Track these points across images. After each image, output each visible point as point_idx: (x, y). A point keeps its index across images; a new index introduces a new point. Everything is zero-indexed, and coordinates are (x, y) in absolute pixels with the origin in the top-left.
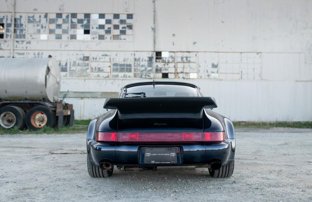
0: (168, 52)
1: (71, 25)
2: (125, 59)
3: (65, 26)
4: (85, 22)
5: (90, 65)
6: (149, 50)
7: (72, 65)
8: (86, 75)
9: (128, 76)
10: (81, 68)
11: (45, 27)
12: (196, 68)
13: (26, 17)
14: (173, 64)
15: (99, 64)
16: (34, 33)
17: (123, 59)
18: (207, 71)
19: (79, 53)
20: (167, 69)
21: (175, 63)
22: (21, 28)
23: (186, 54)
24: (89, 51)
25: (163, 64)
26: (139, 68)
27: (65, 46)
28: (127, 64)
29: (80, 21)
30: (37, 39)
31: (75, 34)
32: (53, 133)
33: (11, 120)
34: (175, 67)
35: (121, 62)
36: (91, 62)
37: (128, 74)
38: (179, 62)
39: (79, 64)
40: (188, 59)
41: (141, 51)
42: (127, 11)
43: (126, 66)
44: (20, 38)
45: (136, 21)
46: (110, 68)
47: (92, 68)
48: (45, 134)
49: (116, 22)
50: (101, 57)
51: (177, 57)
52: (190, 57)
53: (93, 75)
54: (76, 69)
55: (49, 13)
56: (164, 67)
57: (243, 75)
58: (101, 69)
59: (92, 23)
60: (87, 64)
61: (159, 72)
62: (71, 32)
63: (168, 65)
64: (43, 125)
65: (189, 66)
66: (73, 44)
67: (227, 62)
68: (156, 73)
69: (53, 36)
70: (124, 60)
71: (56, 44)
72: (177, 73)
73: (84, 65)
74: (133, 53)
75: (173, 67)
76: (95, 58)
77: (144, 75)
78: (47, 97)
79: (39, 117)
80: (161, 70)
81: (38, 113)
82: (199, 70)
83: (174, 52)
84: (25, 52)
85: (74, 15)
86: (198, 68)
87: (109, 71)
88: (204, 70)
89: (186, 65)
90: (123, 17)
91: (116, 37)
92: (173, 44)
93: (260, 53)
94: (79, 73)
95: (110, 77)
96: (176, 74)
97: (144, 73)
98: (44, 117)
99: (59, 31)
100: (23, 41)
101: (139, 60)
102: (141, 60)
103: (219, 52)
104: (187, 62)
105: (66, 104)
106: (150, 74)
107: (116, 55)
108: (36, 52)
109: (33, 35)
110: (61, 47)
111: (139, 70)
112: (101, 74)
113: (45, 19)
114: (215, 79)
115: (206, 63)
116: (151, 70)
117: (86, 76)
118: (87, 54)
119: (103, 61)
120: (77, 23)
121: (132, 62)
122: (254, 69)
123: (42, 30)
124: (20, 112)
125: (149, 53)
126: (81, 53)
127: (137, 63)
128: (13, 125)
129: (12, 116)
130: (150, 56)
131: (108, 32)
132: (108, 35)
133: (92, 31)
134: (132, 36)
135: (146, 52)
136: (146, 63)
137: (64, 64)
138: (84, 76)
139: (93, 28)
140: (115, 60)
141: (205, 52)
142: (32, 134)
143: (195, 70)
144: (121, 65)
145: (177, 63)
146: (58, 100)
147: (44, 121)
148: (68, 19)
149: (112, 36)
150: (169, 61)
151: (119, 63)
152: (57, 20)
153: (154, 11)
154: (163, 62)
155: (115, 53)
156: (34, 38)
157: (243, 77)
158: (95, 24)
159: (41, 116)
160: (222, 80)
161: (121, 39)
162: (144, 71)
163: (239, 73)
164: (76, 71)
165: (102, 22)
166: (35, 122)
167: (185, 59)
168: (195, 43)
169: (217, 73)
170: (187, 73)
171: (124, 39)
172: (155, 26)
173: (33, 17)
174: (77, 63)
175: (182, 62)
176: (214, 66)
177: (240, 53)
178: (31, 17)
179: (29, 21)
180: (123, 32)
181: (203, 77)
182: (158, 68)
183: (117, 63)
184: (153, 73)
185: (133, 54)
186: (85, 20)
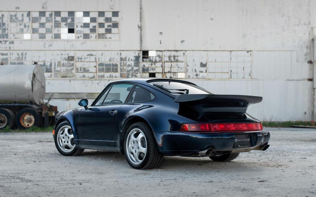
0: (155, 51)
1: (55, 23)
2: (111, 58)
3: (48, 25)
4: (69, 21)
5: (75, 65)
6: (135, 49)
7: (57, 66)
8: (71, 75)
9: (114, 76)
10: (66, 69)
11: (28, 26)
12: (184, 68)
13: (8, 16)
14: (161, 64)
15: (84, 64)
16: (17, 33)
17: (109, 58)
18: (196, 71)
19: (63, 52)
20: (154, 69)
21: (162, 62)
22: (4, 27)
23: (173, 53)
24: (74, 50)
25: (150, 63)
26: (125, 68)
27: (49, 46)
28: (113, 64)
29: (64, 20)
30: (20, 38)
31: (59, 33)
32: (40, 132)
33: (3, 120)
34: (162, 66)
35: (106, 62)
36: (76, 62)
37: (114, 74)
38: (167, 62)
39: (64, 63)
40: (176, 58)
41: (127, 51)
42: (112, 9)
43: (112, 66)
44: (3, 38)
45: (122, 19)
46: (95, 68)
47: (77, 69)
48: (33, 133)
49: (101, 20)
50: (86, 57)
51: (165, 56)
52: (178, 56)
53: (78, 75)
54: (61, 69)
55: (32, 12)
56: (151, 67)
57: (232, 74)
58: (86, 69)
59: (76, 21)
60: (72, 64)
61: (146, 72)
62: (55, 31)
63: (155, 64)
64: (30, 125)
65: (177, 65)
66: (57, 44)
67: (216, 60)
68: (143, 73)
69: (36, 36)
70: (110, 60)
71: (40, 44)
72: (165, 73)
73: (69, 65)
74: (119, 52)
75: (160, 66)
76: (80, 57)
77: (131, 75)
78: (34, 100)
79: (27, 118)
80: (148, 70)
81: (26, 115)
82: (188, 70)
83: (161, 51)
84: (9, 52)
85: (58, 13)
86: (186, 68)
87: (95, 72)
88: (192, 69)
89: (174, 64)
90: (109, 15)
91: (101, 36)
92: (161, 43)
93: (250, 51)
94: (64, 73)
95: (96, 77)
96: (163, 73)
97: (131, 73)
98: (32, 118)
99: (42, 31)
100: (6, 41)
101: (125, 60)
102: (127, 59)
103: (208, 51)
104: (174, 61)
105: (51, 106)
106: (137, 74)
107: (102, 55)
108: (20, 53)
109: (16, 34)
110: (45, 47)
111: (126, 69)
112: (87, 75)
113: (28, 18)
114: (203, 79)
115: (194, 62)
116: (137, 70)
117: (71, 77)
118: (71, 54)
119: (89, 61)
120: (60, 22)
121: (118, 62)
122: (244, 68)
123: (25, 30)
124: (11, 114)
125: (135, 53)
126: (66, 52)
127: (123, 63)
128: (4, 125)
129: (3, 117)
130: (137, 55)
131: (93, 30)
132: (93, 33)
133: (76, 29)
134: (118, 35)
135: (133, 52)
136: (133, 63)
137: (48, 64)
138: (69, 77)
139: (77, 27)
140: (100, 60)
141: (194, 51)
142: (22, 132)
143: (182, 69)
144: (107, 65)
145: (164, 62)
146: (43, 102)
147: (32, 122)
148: (52, 18)
149: (97, 36)
150: (157, 60)
151: (104, 63)
152: (40, 19)
153: (141, 8)
154: (150, 62)
155: (100, 53)
156: (17, 37)
157: (232, 77)
158: (79, 23)
159: (29, 117)
160: (210, 80)
161: (106, 38)
162: (130, 71)
163: (228, 73)
164: (61, 72)
165: (87, 20)
166: (24, 123)
167: (172, 59)
168: (182, 42)
169: (206, 72)
170: (175, 73)
171: (110, 38)
172: (141, 24)
173: (16, 15)
174: (62, 63)
175: (170, 61)
176: (203, 65)
177: (230, 52)
178: (14, 16)
179: (12, 20)
180: (108, 31)
181: (191, 77)
182: (145, 68)
183: (103, 63)
184: (140, 73)
185: (119, 54)
186: (69, 19)
